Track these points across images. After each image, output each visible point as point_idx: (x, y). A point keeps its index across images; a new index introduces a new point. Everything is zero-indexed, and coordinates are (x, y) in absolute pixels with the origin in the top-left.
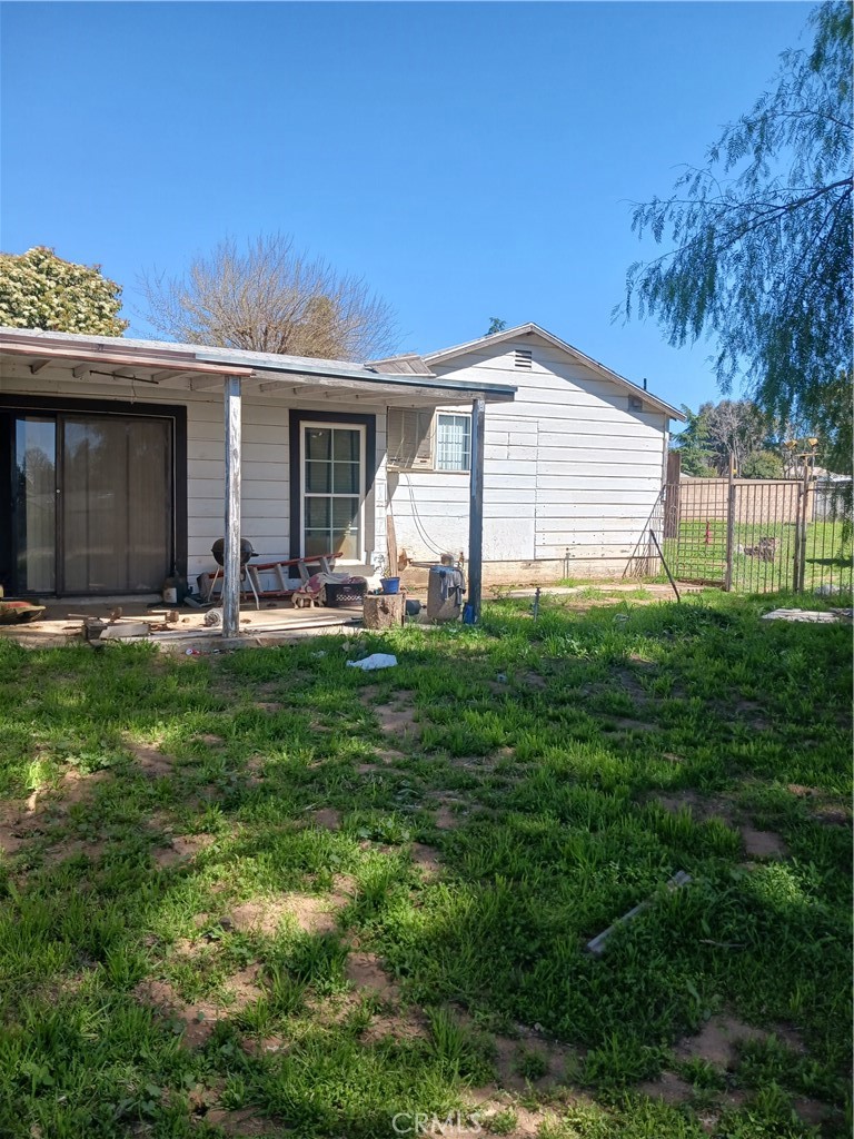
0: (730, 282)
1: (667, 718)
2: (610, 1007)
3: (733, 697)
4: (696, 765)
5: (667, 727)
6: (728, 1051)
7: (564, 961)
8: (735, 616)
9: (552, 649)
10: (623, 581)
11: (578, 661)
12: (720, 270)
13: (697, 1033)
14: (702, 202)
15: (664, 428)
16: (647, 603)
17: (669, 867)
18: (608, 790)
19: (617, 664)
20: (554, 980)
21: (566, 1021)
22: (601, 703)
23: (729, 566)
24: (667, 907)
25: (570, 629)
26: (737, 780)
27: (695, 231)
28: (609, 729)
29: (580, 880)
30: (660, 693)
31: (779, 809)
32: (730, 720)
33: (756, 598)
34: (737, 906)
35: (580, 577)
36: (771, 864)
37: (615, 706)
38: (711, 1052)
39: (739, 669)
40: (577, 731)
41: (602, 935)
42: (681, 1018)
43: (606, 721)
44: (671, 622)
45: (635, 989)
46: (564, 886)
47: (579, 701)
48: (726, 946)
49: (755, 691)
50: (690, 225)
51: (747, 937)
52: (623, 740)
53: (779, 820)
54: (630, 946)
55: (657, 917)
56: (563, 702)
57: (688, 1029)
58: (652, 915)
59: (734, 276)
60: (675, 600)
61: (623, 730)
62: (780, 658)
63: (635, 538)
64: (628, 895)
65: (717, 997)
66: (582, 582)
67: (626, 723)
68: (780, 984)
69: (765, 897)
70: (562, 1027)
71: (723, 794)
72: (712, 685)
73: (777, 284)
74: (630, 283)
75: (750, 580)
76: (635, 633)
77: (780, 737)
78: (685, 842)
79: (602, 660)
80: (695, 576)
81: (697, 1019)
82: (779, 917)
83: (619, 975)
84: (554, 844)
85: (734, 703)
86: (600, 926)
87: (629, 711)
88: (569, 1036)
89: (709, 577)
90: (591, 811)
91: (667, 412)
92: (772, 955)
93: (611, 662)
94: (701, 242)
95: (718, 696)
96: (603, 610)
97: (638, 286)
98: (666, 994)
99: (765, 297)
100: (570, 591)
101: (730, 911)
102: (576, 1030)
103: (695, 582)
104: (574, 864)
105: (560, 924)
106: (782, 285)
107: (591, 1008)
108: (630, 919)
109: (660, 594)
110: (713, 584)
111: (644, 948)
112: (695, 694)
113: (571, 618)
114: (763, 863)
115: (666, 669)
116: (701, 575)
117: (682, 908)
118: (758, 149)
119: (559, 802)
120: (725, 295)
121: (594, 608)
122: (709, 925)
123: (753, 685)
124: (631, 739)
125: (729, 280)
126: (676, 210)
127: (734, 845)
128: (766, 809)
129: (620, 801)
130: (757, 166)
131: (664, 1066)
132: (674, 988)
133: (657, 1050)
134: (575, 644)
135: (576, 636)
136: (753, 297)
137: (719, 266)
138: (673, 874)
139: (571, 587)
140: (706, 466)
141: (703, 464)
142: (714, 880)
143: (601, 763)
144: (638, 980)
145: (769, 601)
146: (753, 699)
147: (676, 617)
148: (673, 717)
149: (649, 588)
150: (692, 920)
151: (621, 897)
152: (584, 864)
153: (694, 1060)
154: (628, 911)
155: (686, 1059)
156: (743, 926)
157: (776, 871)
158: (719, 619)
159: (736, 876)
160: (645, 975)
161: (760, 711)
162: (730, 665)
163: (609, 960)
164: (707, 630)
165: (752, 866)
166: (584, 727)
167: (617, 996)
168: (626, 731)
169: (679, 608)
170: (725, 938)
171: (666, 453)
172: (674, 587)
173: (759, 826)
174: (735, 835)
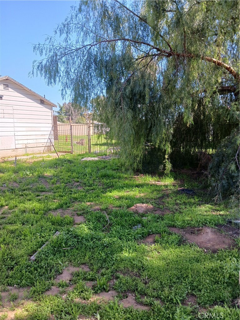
0: (62, 69)
1: (55, 190)
2: (37, 274)
3: (73, 182)
4: (62, 202)
5: (55, 193)
6: (70, 276)
7: (23, 264)
8: (74, 160)
9: (21, 175)
10: (44, 153)
11: (29, 178)
12: (59, 65)
13: (61, 274)
14: (52, 45)
15: (51, 109)
16: (50, 159)
17: (54, 231)
18: (37, 213)
19: (41, 177)
20: (20, 271)
21: (24, 282)
22: (36, 189)
23: (72, 147)
24: (53, 242)
25: (27, 168)
26: (73, 204)
27: (52, 54)
28: (38, 196)
29: (28, 240)
30: (53, 183)
31: (83, 210)
32: (72, 188)
33: (80, 155)
34: (72, 237)
35: (30, 153)
36: (81, 224)
37: (40, 189)
38: (65, 278)
39: (74, 174)
40: (28, 198)
41: (35, 254)
42: (57, 271)
43: (37, 193)
44: (57, 163)
45: (44, 267)
46: (23, 243)
47: (29, 189)
48: (69, 248)
49: (78, 180)
50: (50, 51)
51: (75, 245)
52: (42, 198)
53: (83, 213)
54: (43, 255)
55: (50, 246)
56: (24, 190)
57: (59, 273)
58: (49, 246)
59: (63, 67)
60: (57, 157)
61: (42, 196)
62: (85, 170)
63: (46, 141)
64: (42, 241)
65: (67, 262)
66: (31, 154)
67: (43, 193)
68: (83, 255)
69: (79, 234)
70: (22, 284)
71: (70, 208)
72: (67, 179)
73: (75, 70)
74: (33, 66)
75: (78, 150)
76: (46, 168)
77: (85, 191)
78: (59, 223)
79: (36, 177)
80: (63, 151)
81: (62, 270)
82: (83, 238)
83: (40, 264)
84: (20, 232)
85: (73, 183)
86: (34, 251)
87: (44, 190)
88: (25, 286)
89: (67, 150)
90: (32, 220)
91: (52, 104)
92: (81, 248)
93: (39, 177)
94: (53, 57)
95: (69, 182)
96: (37, 162)
97: (36, 67)
98: (53, 266)
99: (72, 74)
100: (27, 157)
101: (70, 239)
102: (27, 283)
103: (63, 152)
104: (26, 236)
105: (22, 254)
106: (76, 71)
107: (31, 276)
108: (43, 248)
109: (53, 156)
110: (68, 152)
111: (47, 255)
112: (63, 182)
113: (28, 165)
114: (79, 225)
115: (55, 177)
116: (65, 150)
117: (58, 241)
118: (67, 33)
119: (22, 219)
120: (61, 72)
121: (35, 161)
122: (65, 244)
123: (78, 178)
124: (44, 198)
125: (62, 68)
126: (46, 47)
127: (72, 221)
128: (80, 210)
129: (40, 216)
130: (67, 37)
131: (52, 285)
132: (55, 263)
133: (50, 281)
134: (28, 173)
135: (28, 170)
136: (69, 73)
137: (59, 64)
138: (55, 233)
139: (28, 156)
140: (66, 120)
141: (65, 120)
142: (66, 232)
143: (35, 206)
144: (45, 264)
145: (82, 156)
146: (78, 182)
147: (58, 162)
148: (56, 190)
149: (50, 154)
150: (60, 244)
151: (40, 242)
152: (29, 236)
153: (60, 281)
154: (43, 246)
155: (59, 281)
156: (73, 242)
157: (82, 226)
158: (70, 161)
159: (72, 230)
160: (47, 262)
161: (80, 185)
162: (72, 173)
163: (37, 261)
164: (66, 165)
165: (76, 226)
166: (30, 196)
167: (39, 270)
168: (43, 196)
169: (59, 160)
170: (69, 246)
171: (52, 116)
172: (57, 154)
173: (78, 215)
174: (72, 219)
